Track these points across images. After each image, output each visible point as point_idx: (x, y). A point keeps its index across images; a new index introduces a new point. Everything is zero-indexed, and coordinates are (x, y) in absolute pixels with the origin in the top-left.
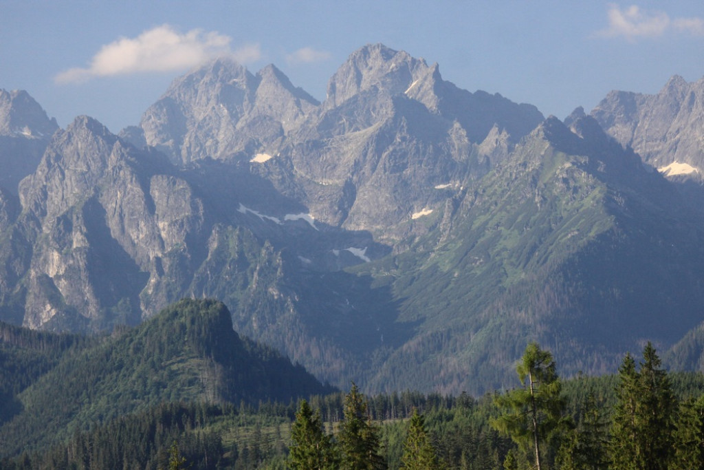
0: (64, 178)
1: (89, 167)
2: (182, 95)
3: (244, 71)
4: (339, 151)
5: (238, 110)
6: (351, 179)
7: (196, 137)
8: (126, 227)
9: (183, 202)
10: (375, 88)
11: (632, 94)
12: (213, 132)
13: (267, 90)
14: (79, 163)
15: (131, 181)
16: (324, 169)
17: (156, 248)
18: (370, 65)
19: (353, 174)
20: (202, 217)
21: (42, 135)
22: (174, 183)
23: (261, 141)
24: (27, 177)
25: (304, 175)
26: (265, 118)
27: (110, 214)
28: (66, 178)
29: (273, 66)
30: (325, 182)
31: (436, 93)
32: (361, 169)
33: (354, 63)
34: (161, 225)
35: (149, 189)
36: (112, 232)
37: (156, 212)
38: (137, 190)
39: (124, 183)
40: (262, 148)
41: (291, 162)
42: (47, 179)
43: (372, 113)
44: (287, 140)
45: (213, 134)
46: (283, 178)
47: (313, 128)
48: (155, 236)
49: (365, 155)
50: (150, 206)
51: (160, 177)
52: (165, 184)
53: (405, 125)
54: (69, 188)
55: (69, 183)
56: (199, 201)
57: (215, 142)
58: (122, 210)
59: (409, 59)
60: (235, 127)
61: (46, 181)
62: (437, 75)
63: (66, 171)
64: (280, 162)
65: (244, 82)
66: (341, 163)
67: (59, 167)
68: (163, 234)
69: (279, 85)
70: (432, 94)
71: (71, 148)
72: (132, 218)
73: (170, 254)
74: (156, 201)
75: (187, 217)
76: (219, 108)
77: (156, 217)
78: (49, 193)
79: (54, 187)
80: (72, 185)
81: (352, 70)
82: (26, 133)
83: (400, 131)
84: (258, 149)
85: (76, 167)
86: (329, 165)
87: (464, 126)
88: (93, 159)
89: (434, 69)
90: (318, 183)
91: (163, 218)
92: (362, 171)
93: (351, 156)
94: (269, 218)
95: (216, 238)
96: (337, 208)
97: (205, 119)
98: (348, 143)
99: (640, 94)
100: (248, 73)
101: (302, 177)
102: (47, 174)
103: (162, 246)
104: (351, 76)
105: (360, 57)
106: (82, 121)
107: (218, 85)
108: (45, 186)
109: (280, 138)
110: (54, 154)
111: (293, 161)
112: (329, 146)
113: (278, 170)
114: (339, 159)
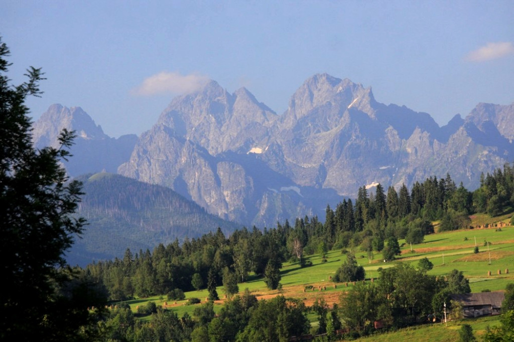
0: (150, 165)
1: (167, 158)
2: (183, 109)
3: (224, 92)
4: (313, 145)
5: (222, 118)
6: (323, 163)
7: (194, 137)
8: (202, 194)
9: (240, 178)
10: (330, 103)
11: (493, 105)
12: (206, 133)
13: (241, 104)
14: (160, 155)
15: (205, 165)
16: (305, 157)
17: (223, 208)
18: (319, 87)
19: (324, 160)
20: (253, 189)
21: (94, 137)
22: (233, 167)
23: (254, 139)
24: (123, 165)
25: (291, 161)
26: (256, 124)
27: (191, 187)
28: (152, 164)
29: (245, 89)
30: (305, 166)
31: (371, 106)
32: (330, 157)
33: (308, 86)
34: (225, 193)
35: (216, 171)
36: (193, 198)
37: (222, 185)
38: (209, 171)
39: (200, 167)
40: (255, 144)
41: (282, 153)
42: (138, 165)
43: (328, 120)
44: (272, 139)
45: (205, 135)
46: (278, 163)
47: (289, 130)
48: (222, 200)
49: (332, 148)
50: (218, 181)
51: (223, 162)
52: (227, 167)
53: (358, 127)
54: (154, 172)
55: (154, 167)
56: (250, 178)
57: (207, 141)
58: (199, 184)
59: (351, 84)
60: (220, 130)
61: (138, 167)
62: (371, 94)
63: (152, 161)
64: (276, 151)
65: (225, 100)
66: (316, 153)
67: (147, 158)
68: (227, 199)
69: (250, 101)
70: (369, 107)
71: (153, 145)
72: (206, 189)
73: (234, 211)
74: (221, 178)
75: (244, 188)
76: (209, 117)
77: (222, 188)
78: (140, 174)
79: (144, 171)
80: (156, 169)
81: (307, 92)
82: (83, 136)
83: (355, 132)
84: (252, 144)
85: (158, 157)
86: (308, 155)
87: (395, 128)
88: (170, 152)
89: (369, 91)
90: (301, 166)
91: (227, 188)
92: (331, 158)
93: (322, 148)
94: (271, 190)
95: (266, 201)
96: (315, 183)
97: (199, 125)
98: (319, 140)
99: (499, 105)
100: (227, 93)
101: (290, 162)
102: (138, 162)
103: (227, 208)
104: (306, 95)
105: (312, 82)
107: (207, 102)
108: (137, 170)
109: (267, 137)
110: (142, 149)
111: (284, 152)
112: (307, 142)
113: (274, 158)
114: (314, 151)
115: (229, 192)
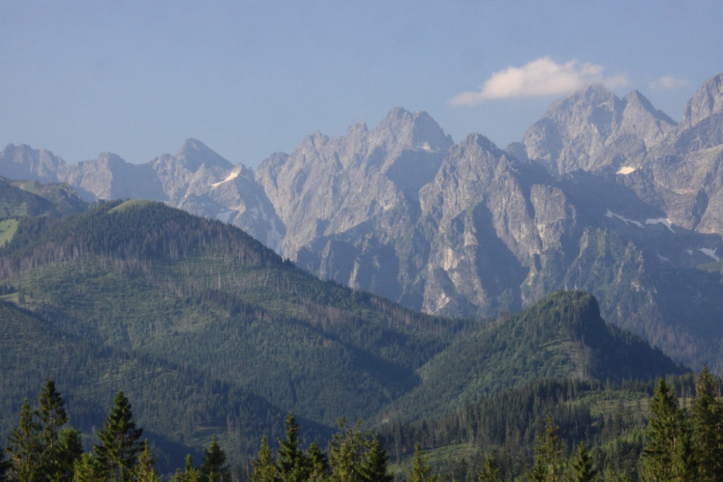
0: (457, 186)
1: (479, 178)
3: (612, 96)
4: (694, 165)
5: (607, 129)
6: (704, 189)
8: (510, 228)
9: (559, 207)
12: (585, 148)
13: (631, 112)
14: (470, 173)
15: (515, 189)
16: (680, 181)
17: (535, 247)
19: (705, 185)
20: (575, 221)
21: (439, 149)
22: (551, 191)
23: (626, 156)
24: (426, 185)
25: (663, 185)
26: (630, 136)
27: (496, 217)
28: (459, 186)
29: (637, 92)
30: (680, 192)
32: (713, 181)
33: (708, 89)
34: (539, 227)
35: (530, 196)
36: (497, 232)
37: (536, 216)
38: (520, 196)
39: (508, 191)
40: (627, 162)
41: (652, 175)
42: (443, 187)
44: (649, 155)
45: (585, 150)
46: (645, 188)
47: (671, 145)
48: (535, 236)
49: (716, 169)
50: (531, 210)
51: (539, 186)
52: (543, 192)
54: (462, 196)
55: (461, 190)
56: (572, 207)
57: (586, 157)
58: (506, 214)
60: (604, 144)
61: (442, 189)
63: (459, 180)
64: (643, 174)
65: (612, 106)
66: (695, 175)
67: (454, 177)
68: (541, 235)
69: (642, 108)
71: (463, 161)
72: (515, 220)
73: (547, 252)
74: (536, 206)
75: (562, 220)
76: (591, 128)
77: (535, 220)
78: (445, 199)
79: (449, 194)
80: (464, 192)
81: (706, 96)
82: (426, 147)
84: (623, 162)
85: (467, 176)
86: (685, 177)
88: (482, 170)
90: (675, 192)
91: (542, 221)
92: (714, 183)
93: (704, 169)
94: (633, 222)
95: (587, 239)
96: (691, 214)
97: (578, 137)
98: (701, 158)
100: (615, 97)
101: (661, 187)
102: (444, 182)
103: (540, 245)
104: (705, 100)
105: (713, 85)
106: (473, 138)
107: (590, 107)
108: (441, 193)
109: (642, 154)
110: (449, 166)
111: (654, 173)
112: (685, 161)
113: (640, 181)
114: (693, 172)
115: (544, 226)
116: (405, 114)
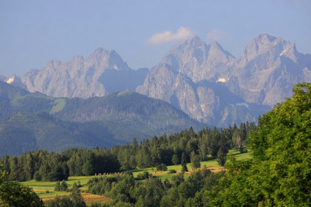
0: (156, 87)
1: (167, 83)
2: (177, 53)
3: (203, 43)
4: (258, 78)
5: (201, 60)
6: (263, 89)
7: (184, 70)
8: (188, 106)
9: (211, 97)
10: (269, 52)
12: (191, 69)
13: (213, 52)
14: (163, 81)
15: (190, 88)
16: (252, 85)
17: (200, 115)
18: (262, 42)
19: (264, 88)
20: (219, 103)
21: (122, 69)
22: (207, 90)
23: (221, 73)
24: (139, 86)
25: (243, 88)
26: (222, 64)
27: (180, 101)
28: (157, 87)
29: (216, 42)
30: (252, 90)
31: (294, 55)
33: (256, 41)
34: (202, 106)
35: (197, 92)
36: (181, 108)
37: (200, 101)
38: (192, 92)
39: (187, 89)
40: (221, 76)
41: (238, 82)
42: (148, 87)
43: (267, 63)
44: (232, 73)
45: (191, 70)
46: (235, 89)
47: (243, 68)
48: (199, 110)
49: (269, 80)
50: (197, 98)
51: (201, 87)
52: (203, 90)
53: (285, 68)
54: (158, 91)
55: (158, 89)
56: (217, 97)
58: (186, 100)
59: (282, 40)
60: (200, 67)
61: (148, 88)
62: (294, 47)
63: (157, 84)
65: (204, 48)
66: (259, 83)
67: (154, 83)
68: (203, 110)
69: (219, 50)
70: (293, 55)
71: (158, 75)
72: (190, 103)
73: (207, 117)
74: (199, 96)
75: (213, 103)
76: (193, 59)
77: (200, 103)
78: (150, 93)
79: (152, 91)
80: (159, 90)
81: (255, 45)
82: (116, 68)
83: (284, 70)
85: (161, 82)
86: (254, 84)
87: (309, 69)
88: (168, 80)
89: (293, 45)
90: (250, 91)
91: (203, 103)
92: (268, 86)
93: (263, 80)
94: (230, 105)
95: (227, 112)
96: (258, 101)
97: (187, 63)
98: (261, 75)
100: (205, 44)
102: (149, 85)
103: (203, 115)
104: (254, 47)
105: (258, 39)
106: (162, 65)
107: (193, 49)
108: (148, 90)
109: (229, 72)
110: (151, 78)
111: (239, 82)
112: (253, 76)
113: (233, 85)
114: (258, 81)
115: (204, 105)
116: (104, 51)
